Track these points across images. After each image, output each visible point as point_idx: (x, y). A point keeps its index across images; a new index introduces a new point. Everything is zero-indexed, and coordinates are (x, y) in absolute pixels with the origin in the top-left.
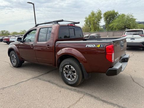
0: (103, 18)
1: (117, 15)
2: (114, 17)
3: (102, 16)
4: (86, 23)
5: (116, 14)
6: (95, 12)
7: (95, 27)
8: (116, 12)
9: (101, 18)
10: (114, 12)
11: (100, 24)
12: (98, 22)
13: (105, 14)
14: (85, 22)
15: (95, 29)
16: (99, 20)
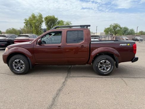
0: (44, 22)
1: (57, 21)
2: (55, 22)
3: (43, 19)
4: (26, 25)
5: (56, 19)
6: (36, 15)
7: (38, 31)
8: (56, 17)
9: (43, 21)
10: (54, 17)
11: (42, 27)
12: (40, 26)
13: (46, 18)
14: (24, 24)
15: (37, 32)
16: (41, 24)
